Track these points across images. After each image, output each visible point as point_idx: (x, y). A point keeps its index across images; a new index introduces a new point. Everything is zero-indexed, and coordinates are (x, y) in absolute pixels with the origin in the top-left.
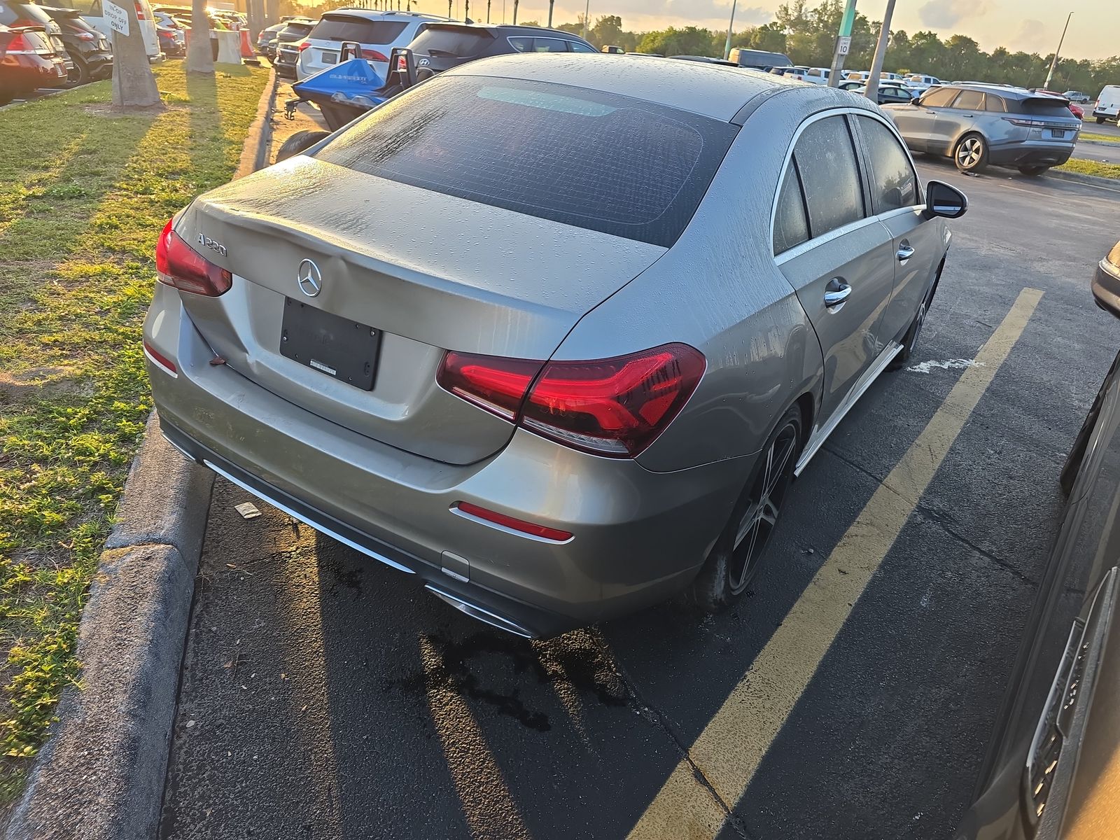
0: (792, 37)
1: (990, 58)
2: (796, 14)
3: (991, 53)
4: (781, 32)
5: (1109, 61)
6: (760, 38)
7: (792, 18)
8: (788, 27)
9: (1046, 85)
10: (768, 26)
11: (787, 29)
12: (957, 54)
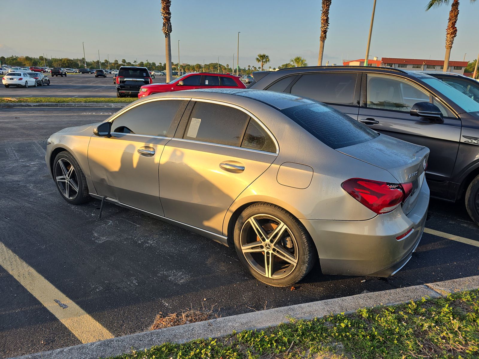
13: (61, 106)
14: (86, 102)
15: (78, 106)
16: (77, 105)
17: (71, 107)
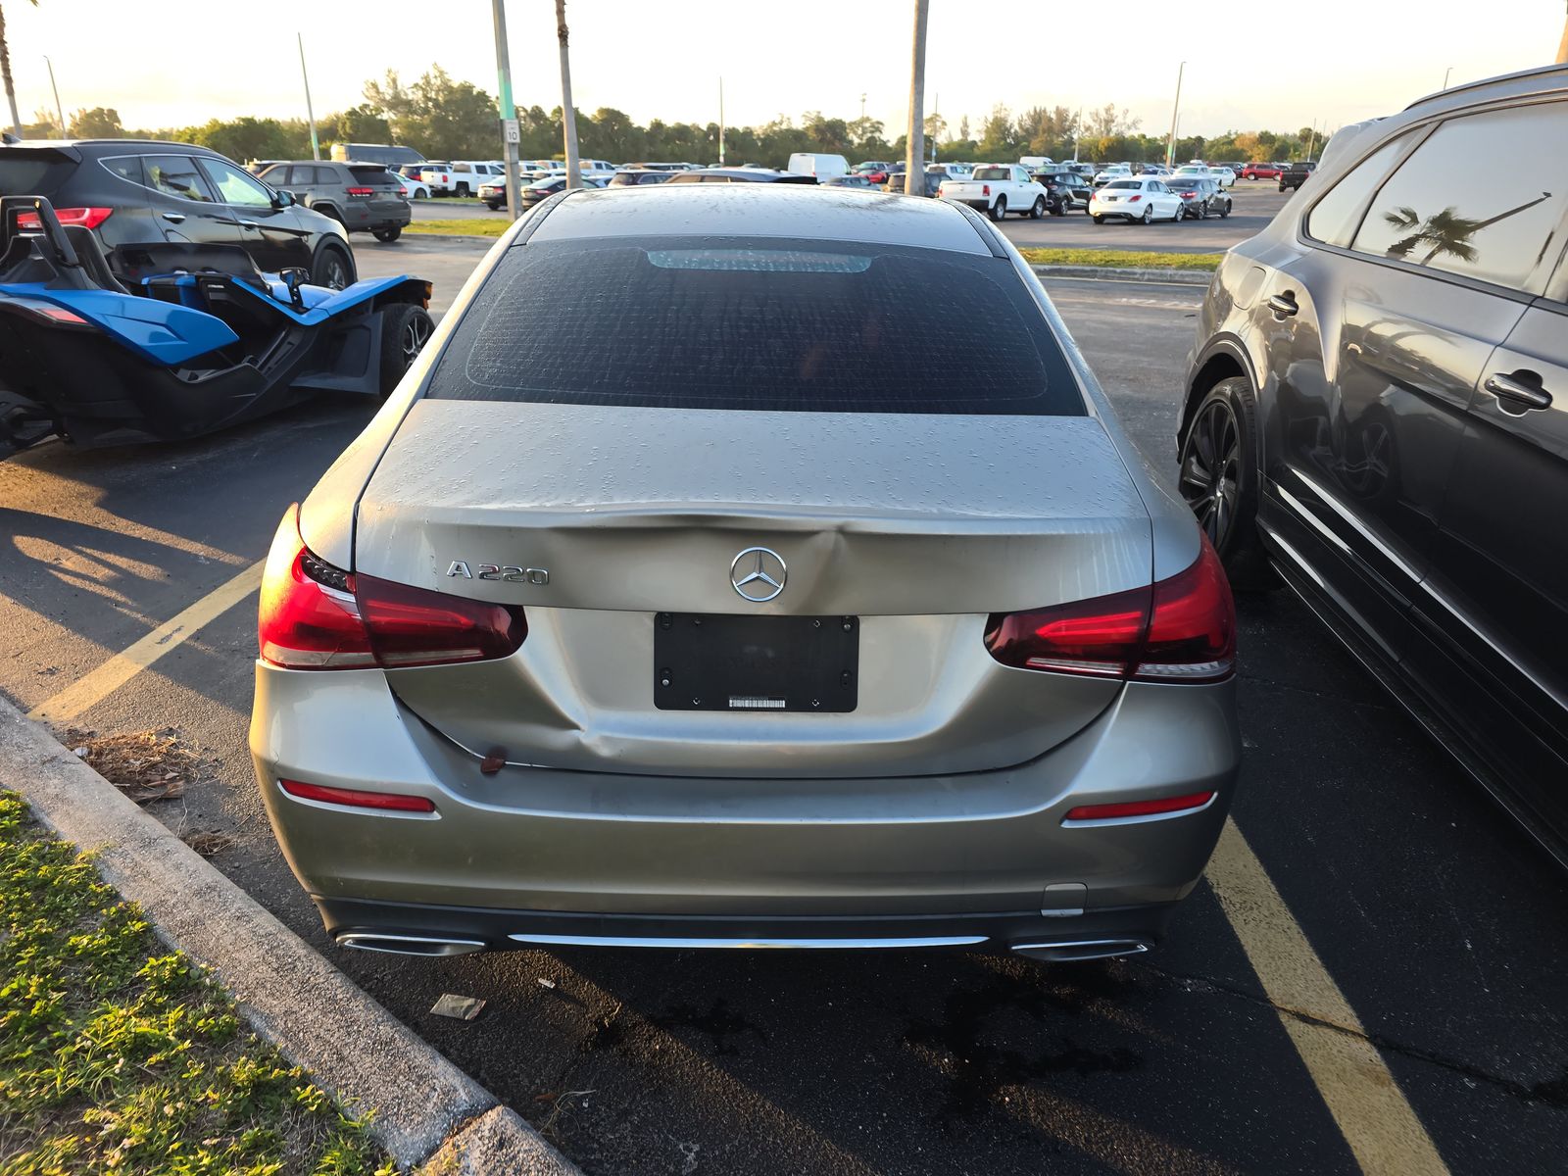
0: (396, 123)
1: (647, 133)
2: (391, 92)
3: (647, 127)
4: (379, 117)
5: (771, 127)
6: (351, 127)
7: (388, 98)
8: (385, 109)
9: (722, 159)
10: (358, 110)
11: (386, 113)
12: (609, 131)
13: (1106, 277)
14: (1183, 266)
15: (1152, 277)
16: (1149, 274)
17: (1129, 279)
